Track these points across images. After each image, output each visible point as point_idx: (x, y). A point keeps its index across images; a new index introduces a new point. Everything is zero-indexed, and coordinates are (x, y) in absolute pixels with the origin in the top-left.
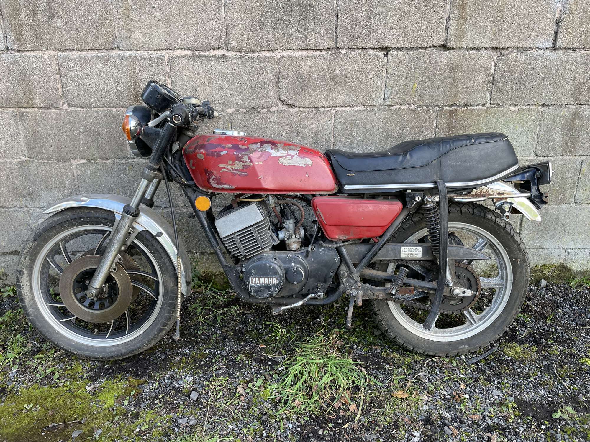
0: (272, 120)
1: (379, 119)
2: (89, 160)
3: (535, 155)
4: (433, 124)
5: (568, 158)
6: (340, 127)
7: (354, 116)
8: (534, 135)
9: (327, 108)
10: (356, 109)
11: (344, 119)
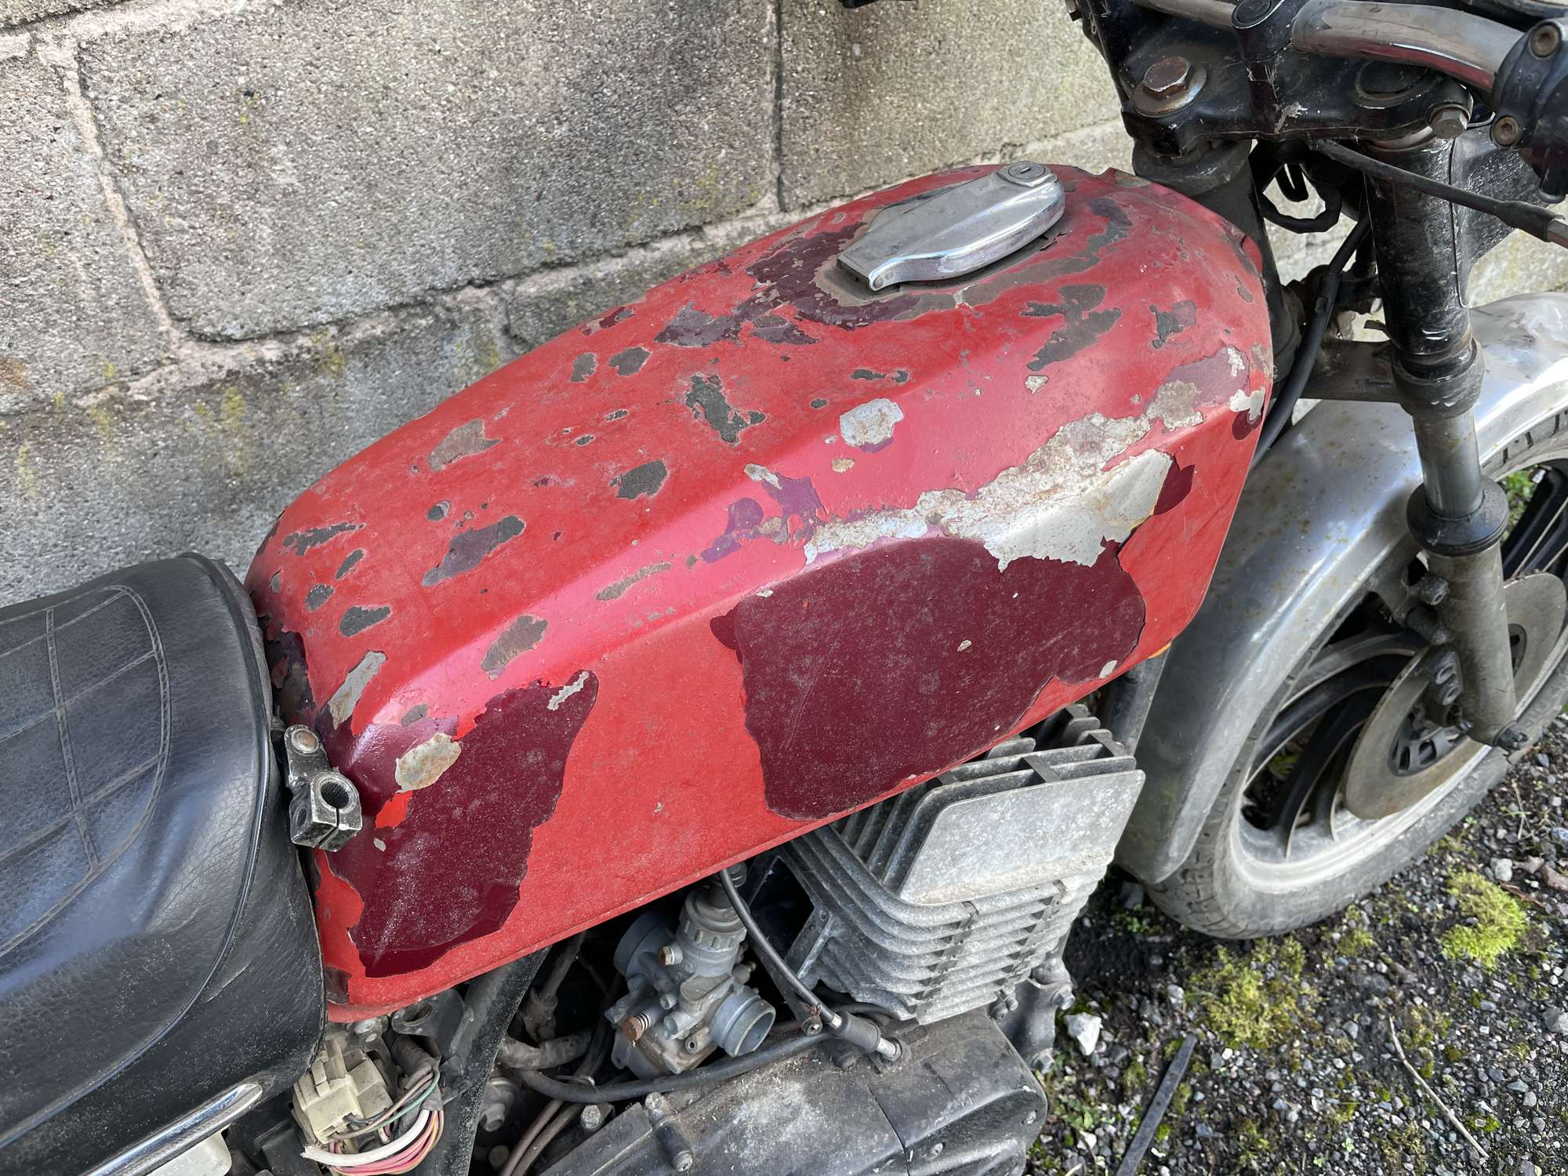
1: (426, 48)
4: (761, 17)
6: (157, 154)
7: (238, 59)
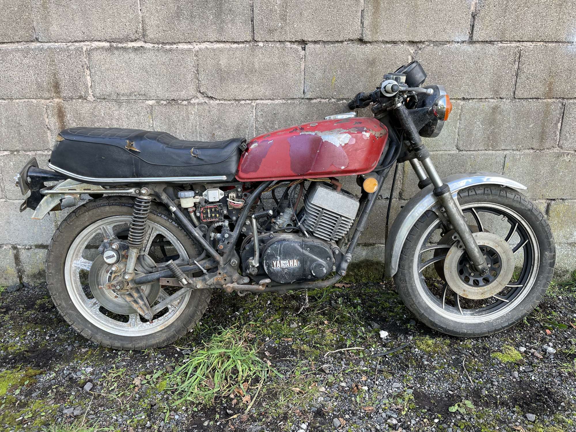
0: (193, 113)
1: (300, 112)
2: (12, 152)
3: (457, 149)
5: (491, 152)
6: (261, 120)
7: (275, 109)
8: (455, 129)
9: (247, 101)
10: (277, 102)
11: (265, 112)
